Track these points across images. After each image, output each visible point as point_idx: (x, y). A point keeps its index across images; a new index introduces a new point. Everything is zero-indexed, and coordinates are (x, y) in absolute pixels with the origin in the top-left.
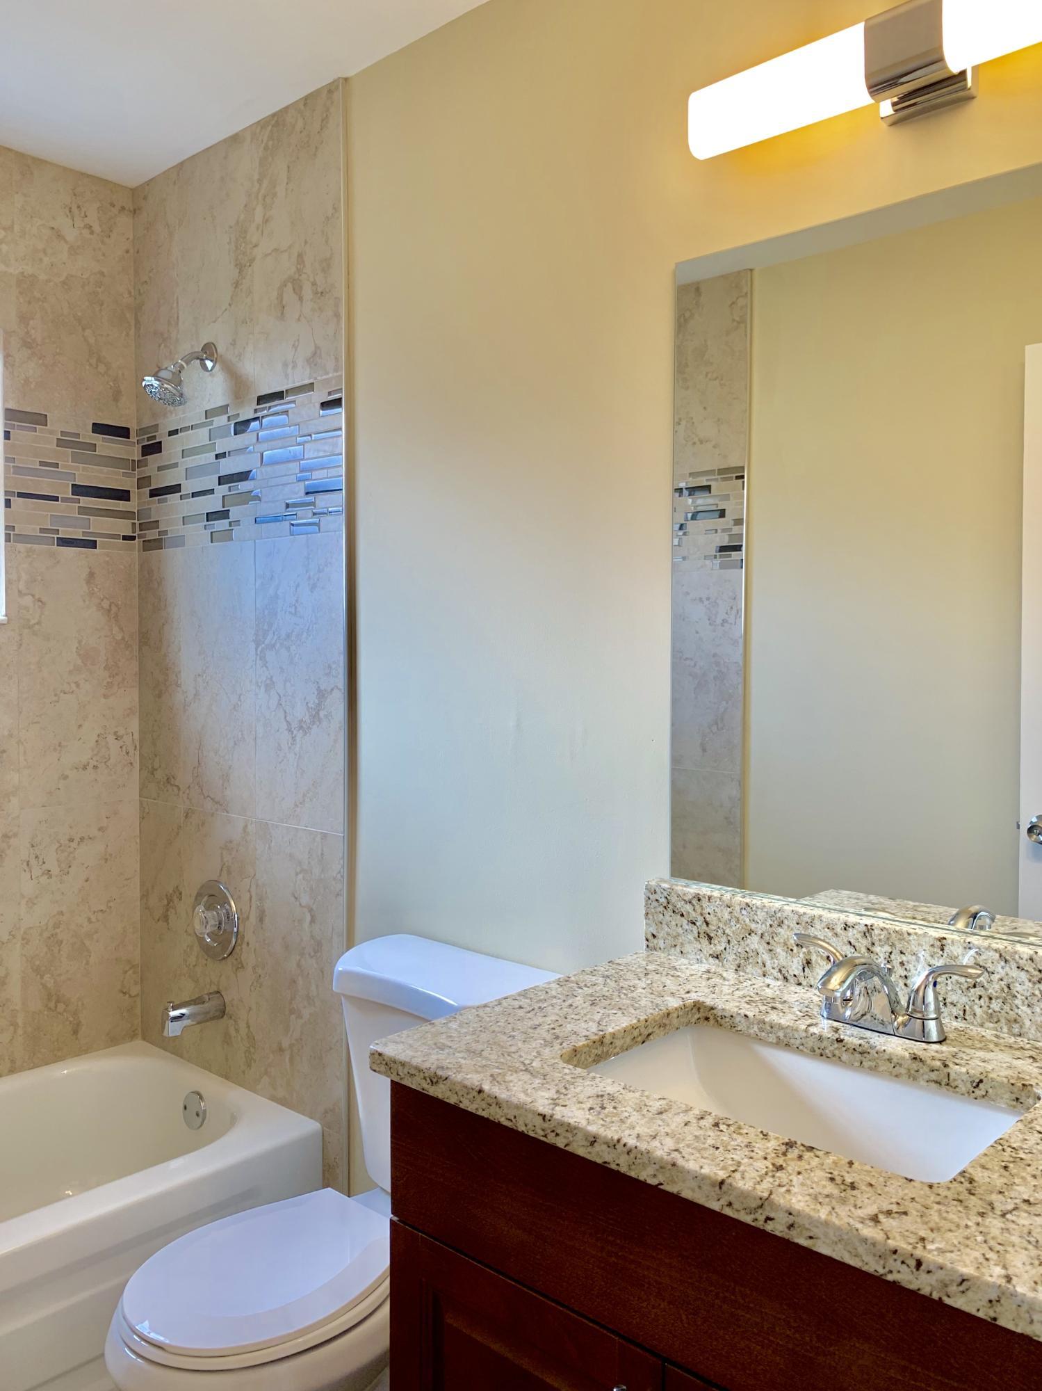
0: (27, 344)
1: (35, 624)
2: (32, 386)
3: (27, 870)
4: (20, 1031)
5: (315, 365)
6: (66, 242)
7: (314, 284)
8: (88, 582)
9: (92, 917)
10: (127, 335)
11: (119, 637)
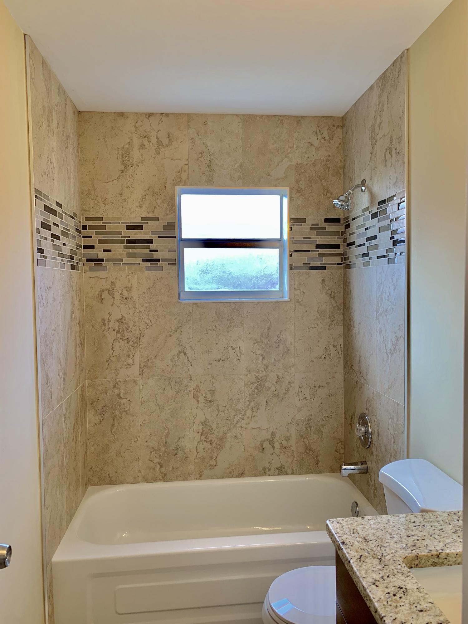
0: (299, 191)
1: (300, 301)
2: (300, 208)
3: (298, 396)
4: (295, 459)
5: (396, 186)
6: (314, 146)
7: (396, 149)
8: (322, 283)
9: (324, 418)
10: (340, 179)
11: (335, 305)
